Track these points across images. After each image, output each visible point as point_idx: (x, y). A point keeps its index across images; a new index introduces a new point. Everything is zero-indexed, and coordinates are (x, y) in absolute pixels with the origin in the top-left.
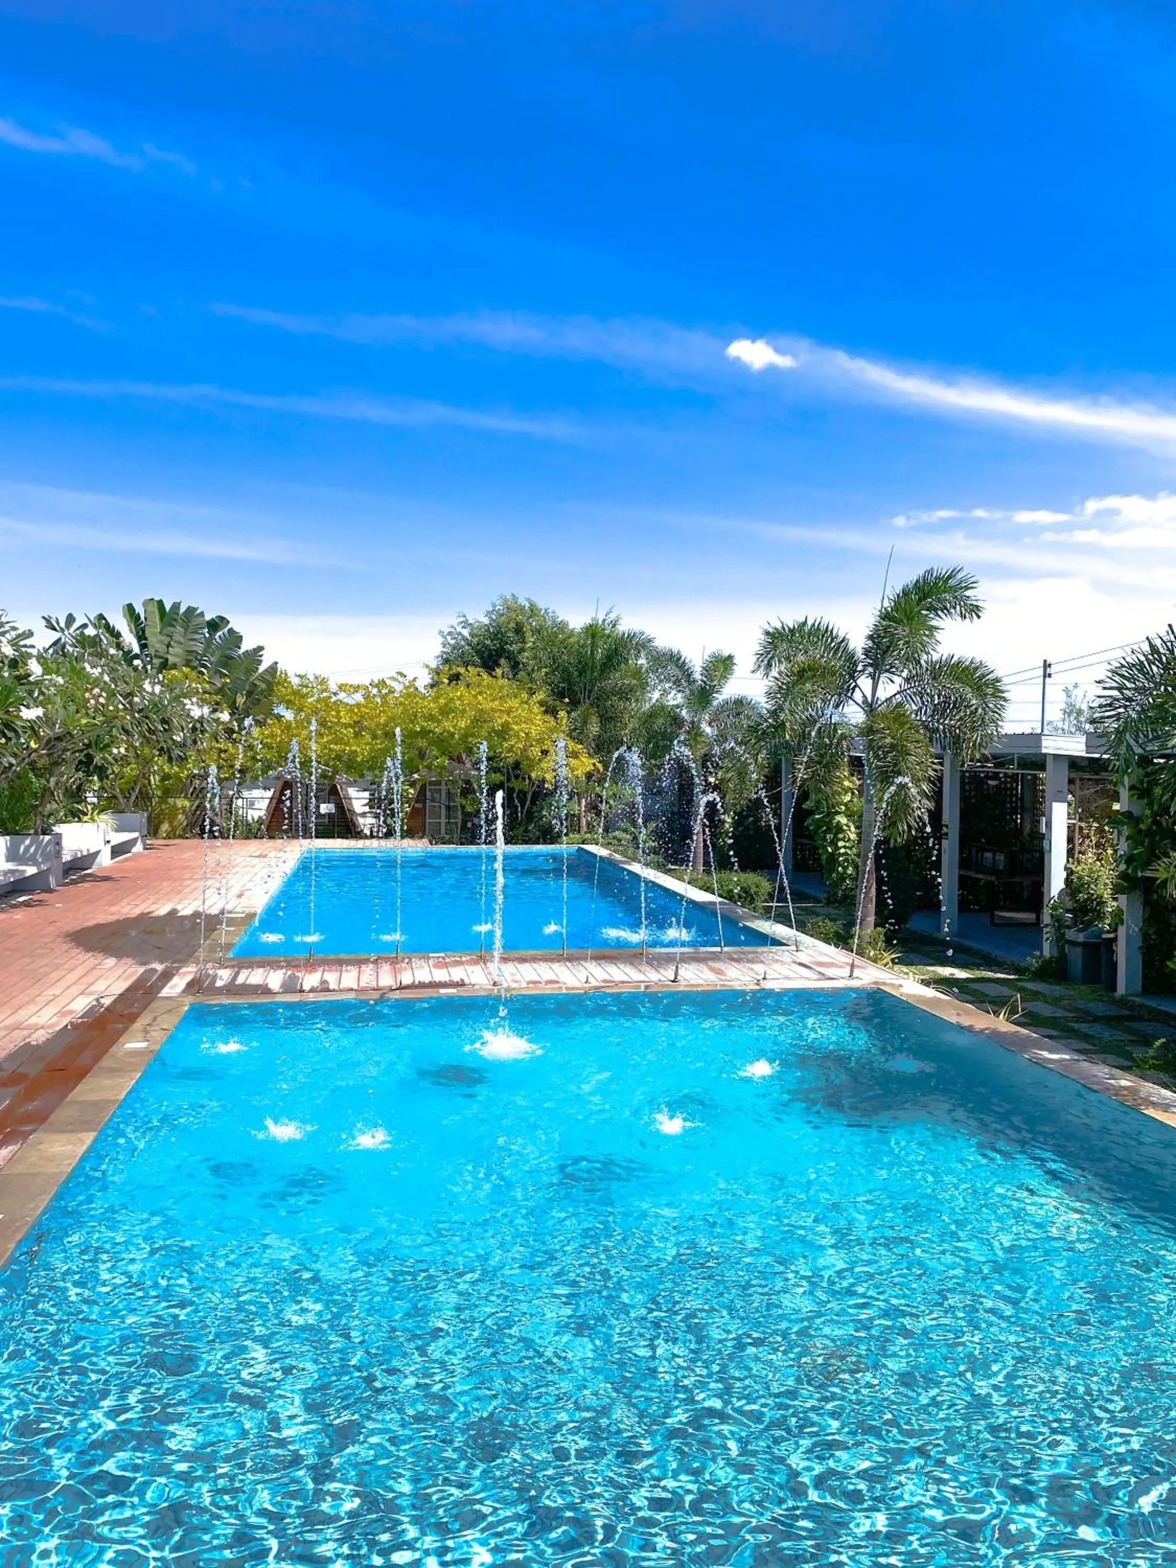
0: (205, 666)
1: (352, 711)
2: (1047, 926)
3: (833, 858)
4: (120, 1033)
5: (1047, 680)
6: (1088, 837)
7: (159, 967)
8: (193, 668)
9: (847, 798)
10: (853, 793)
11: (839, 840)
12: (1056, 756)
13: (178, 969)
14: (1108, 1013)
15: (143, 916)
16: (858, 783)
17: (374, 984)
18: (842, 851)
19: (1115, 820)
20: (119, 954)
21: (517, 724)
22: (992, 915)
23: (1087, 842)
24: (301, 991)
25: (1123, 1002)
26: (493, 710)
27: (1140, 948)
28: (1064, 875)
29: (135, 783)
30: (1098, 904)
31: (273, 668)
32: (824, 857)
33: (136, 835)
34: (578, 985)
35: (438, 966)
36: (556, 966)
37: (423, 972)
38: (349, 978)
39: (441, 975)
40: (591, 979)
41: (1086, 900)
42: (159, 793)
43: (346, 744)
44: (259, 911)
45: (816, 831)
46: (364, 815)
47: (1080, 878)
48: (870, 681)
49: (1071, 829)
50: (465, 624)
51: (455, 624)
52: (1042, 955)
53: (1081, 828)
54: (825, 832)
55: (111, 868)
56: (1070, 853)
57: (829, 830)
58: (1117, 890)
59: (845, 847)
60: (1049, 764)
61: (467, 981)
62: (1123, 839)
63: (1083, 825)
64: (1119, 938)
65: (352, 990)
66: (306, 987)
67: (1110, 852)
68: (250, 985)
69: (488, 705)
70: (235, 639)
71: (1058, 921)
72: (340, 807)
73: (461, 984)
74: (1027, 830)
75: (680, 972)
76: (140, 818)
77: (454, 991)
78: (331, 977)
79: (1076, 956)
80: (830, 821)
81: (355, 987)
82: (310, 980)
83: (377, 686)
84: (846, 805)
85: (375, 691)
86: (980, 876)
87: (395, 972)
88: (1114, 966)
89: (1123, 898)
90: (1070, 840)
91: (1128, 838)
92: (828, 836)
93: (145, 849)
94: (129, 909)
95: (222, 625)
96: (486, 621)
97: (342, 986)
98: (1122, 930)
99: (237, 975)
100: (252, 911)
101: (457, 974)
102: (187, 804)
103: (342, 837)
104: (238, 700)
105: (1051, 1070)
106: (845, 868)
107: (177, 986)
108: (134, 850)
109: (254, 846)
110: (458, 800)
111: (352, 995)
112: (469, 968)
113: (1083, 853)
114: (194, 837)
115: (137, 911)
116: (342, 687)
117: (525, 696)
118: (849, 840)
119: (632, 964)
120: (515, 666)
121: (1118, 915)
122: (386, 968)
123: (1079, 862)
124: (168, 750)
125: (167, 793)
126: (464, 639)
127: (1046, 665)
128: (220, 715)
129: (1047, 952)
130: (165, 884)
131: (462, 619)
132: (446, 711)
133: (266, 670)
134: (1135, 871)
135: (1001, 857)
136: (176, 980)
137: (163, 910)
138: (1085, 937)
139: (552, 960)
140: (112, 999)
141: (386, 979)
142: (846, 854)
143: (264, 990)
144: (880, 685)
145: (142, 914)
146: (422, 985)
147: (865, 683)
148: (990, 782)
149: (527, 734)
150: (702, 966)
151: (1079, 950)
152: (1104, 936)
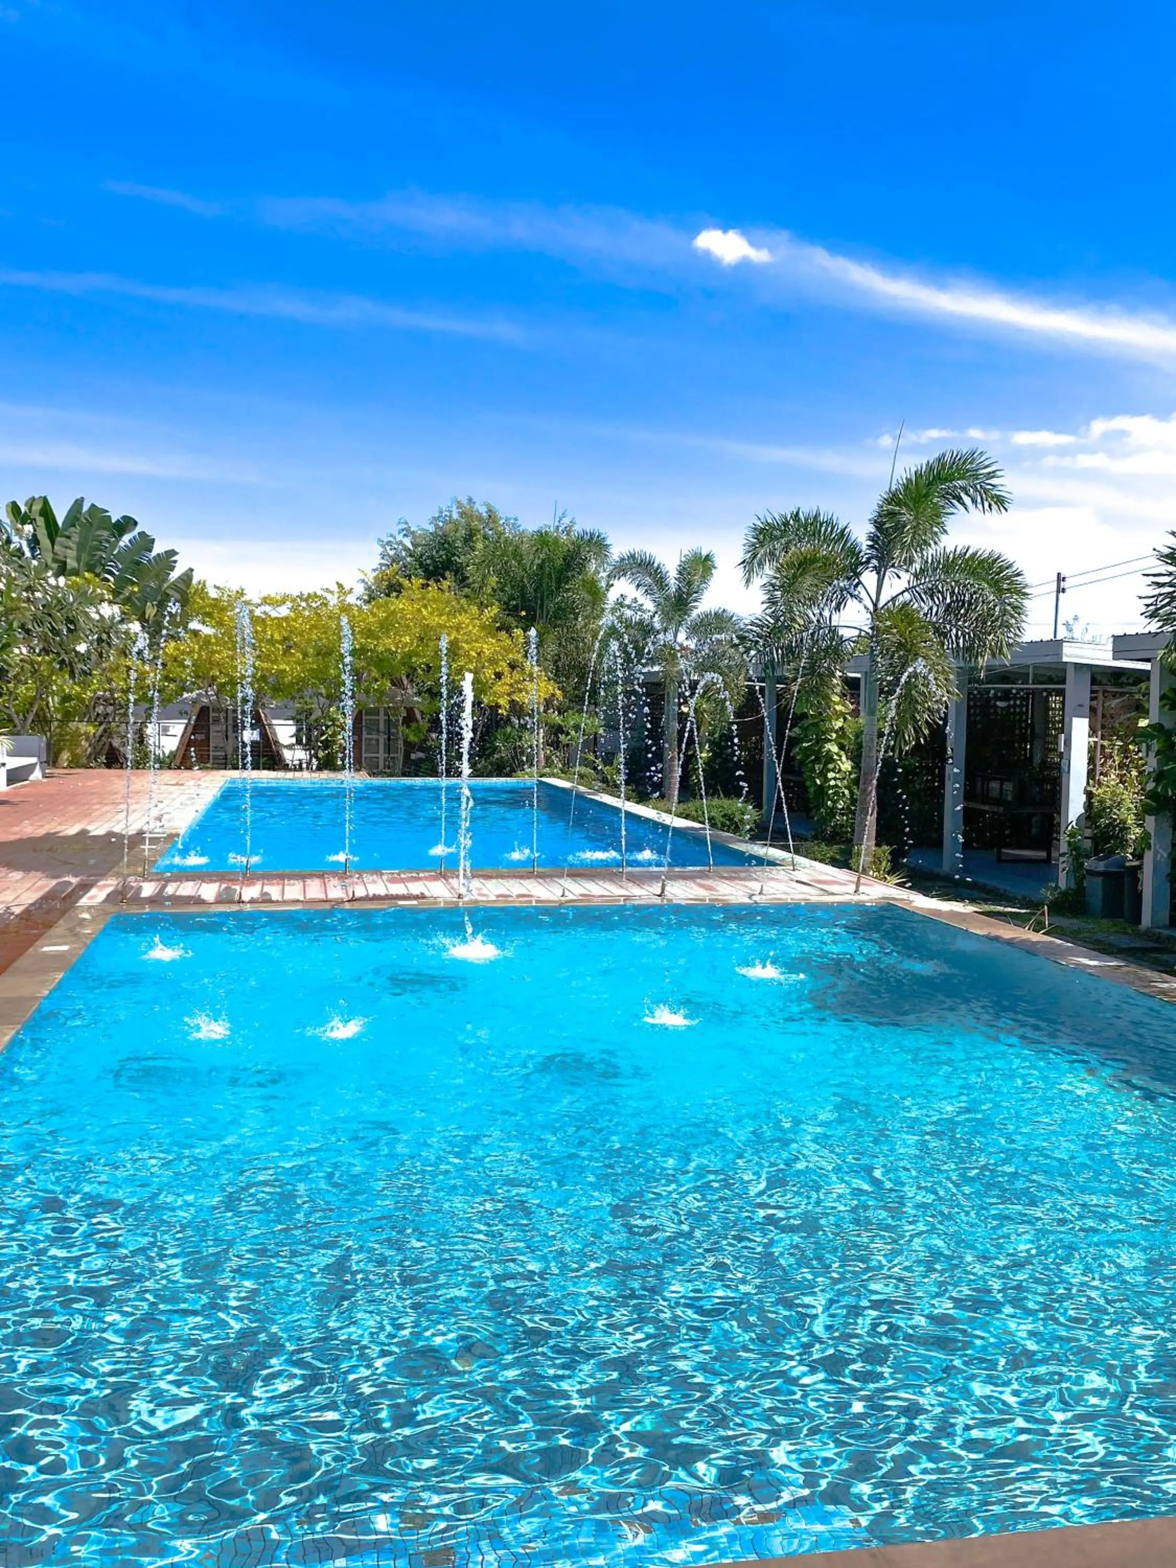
0: (111, 573)
1: (279, 626)
2: (1063, 855)
3: (822, 790)
4: (38, 937)
5: (1061, 594)
6: (1111, 757)
7: (74, 880)
8: (97, 575)
9: (839, 724)
10: (845, 719)
11: (829, 771)
12: (1078, 666)
13: (98, 881)
14: (1133, 945)
15: (49, 837)
16: (851, 707)
17: (322, 896)
18: (832, 783)
19: (1142, 736)
20: (26, 868)
21: (467, 642)
22: (999, 853)
23: (1110, 762)
24: (240, 901)
25: (1148, 935)
26: (439, 626)
27: (1168, 875)
28: (1084, 798)
29: (31, 705)
30: (1121, 830)
31: (188, 576)
32: (812, 790)
33: (34, 760)
34: (555, 899)
35: (393, 881)
36: (526, 883)
37: (378, 887)
38: (293, 891)
39: (397, 889)
40: (567, 893)
41: (1107, 826)
42: (59, 717)
43: (273, 662)
44: (182, 832)
45: (802, 763)
46: (290, 747)
47: (1102, 802)
48: (874, 576)
49: (1092, 750)
50: (407, 532)
51: (395, 533)
52: (1057, 887)
53: (1103, 747)
54: (814, 762)
55: (6, 794)
56: (1091, 774)
57: (817, 760)
58: (1143, 812)
59: (835, 779)
60: (1070, 675)
61: (427, 894)
62: (1152, 754)
63: (1106, 743)
64: (1145, 866)
65: (298, 901)
66: (246, 897)
67: (1134, 773)
68: (180, 897)
69: (435, 620)
70: (146, 542)
71: (1077, 852)
72: (264, 735)
73: (422, 896)
74: (1037, 759)
75: (667, 888)
76: (38, 741)
77: (415, 902)
78: (274, 891)
79: (1095, 889)
80: (819, 750)
81: (302, 898)
82: (250, 892)
83: (306, 600)
84: (836, 732)
85: (304, 604)
86: (986, 808)
87: (344, 887)
88: (1138, 897)
89: (1150, 821)
90: (1091, 760)
91: (1157, 754)
92: (817, 767)
93: (44, 776)
94: (30, 829)
95: (130, 527)
96: (432, 529)
97: (286, 898)
98: (1148, 856)
99: (164, 887)
100: (174, 832)
101: (416, 888)
102: (91, 730)
103: (269, 769)
104: (148, 612)
105: (1090, 974)
106: (835, 802)
107: (97, 895)
108: (32, 778)
109: (169, 776)
110: (401, 728)
111: (299, 907)
112: (429, 884)
113: (1105, 775)
114: (99, 767)
115: (42, 832)
116: (266, 601)
117: (474, 609)
118: (840, 770)
119: (611, 880)
120: (462, 581)
121: (1145, 840)
122: (334, 882)
123: (1100, 784)
124: (70, 663)
125: (68, 716)
126: (406, 549)
127: (1060, 579)
128: (130, 625)
129: (1062, 884)
130: (71, 808)
131: (405, 526)
132: (386, 626)
133: (179, 578)
134: (1165, 789)
135: (1008, 787)
136: (93, 891)
137: (72, 830)
138: (1106, 866)
139: (521, 877)
140: (22, 908)
141: (336, 891)
142: (836, 786)
143: (199, 901)
144: (886, 581)
145: (48, 834)
146: (376, 898)
147: (869, 578)
148: (998, 703)
149: (479, 654)
150: (690, 884)
151: (1100, 880)
152: (1127, 864)
